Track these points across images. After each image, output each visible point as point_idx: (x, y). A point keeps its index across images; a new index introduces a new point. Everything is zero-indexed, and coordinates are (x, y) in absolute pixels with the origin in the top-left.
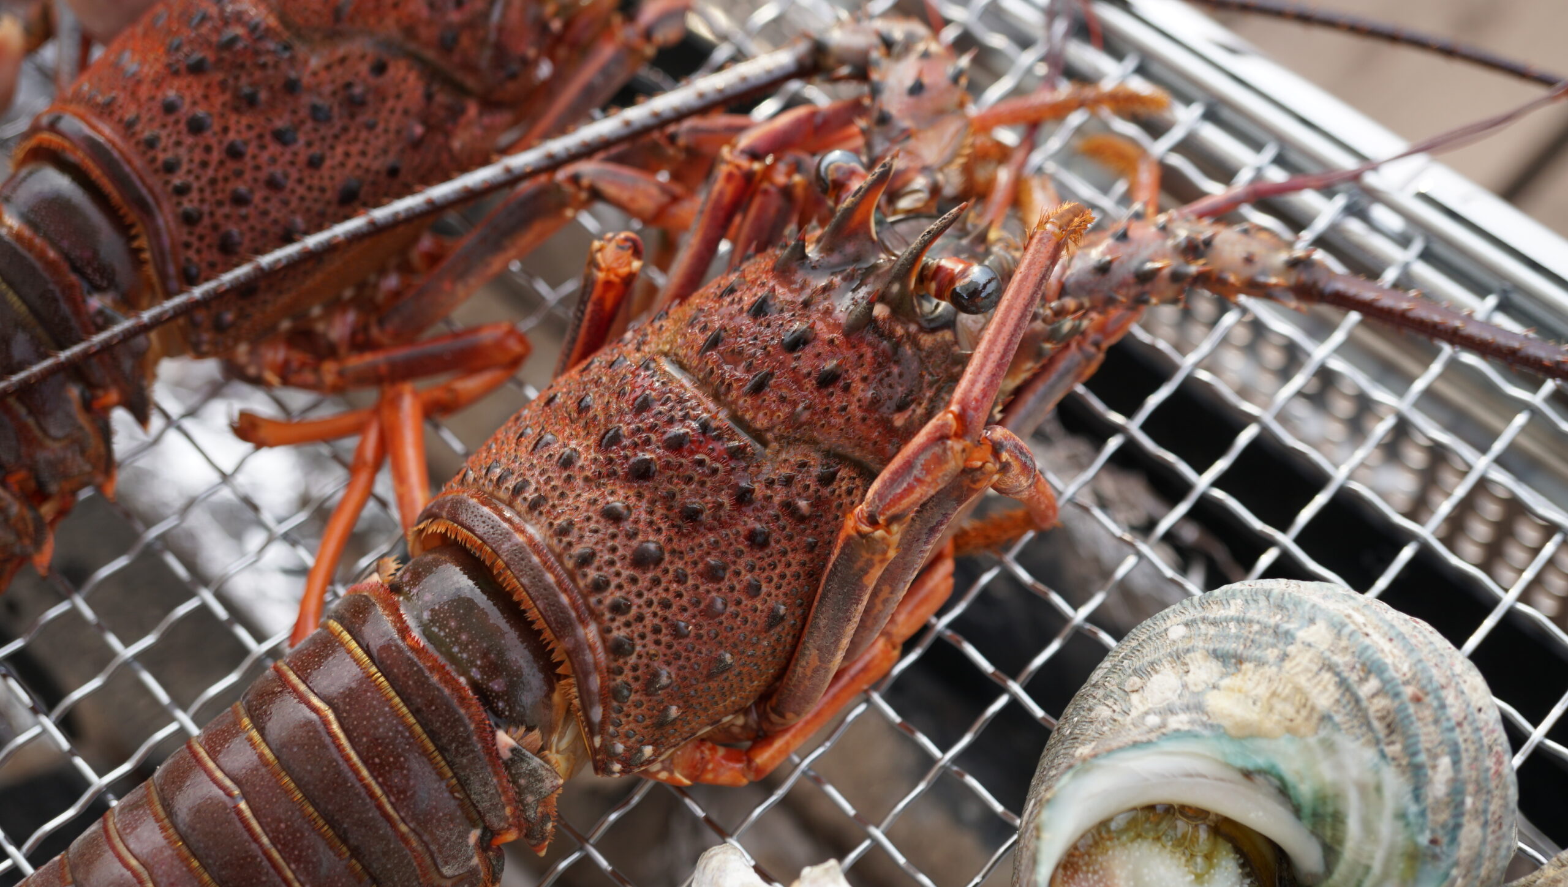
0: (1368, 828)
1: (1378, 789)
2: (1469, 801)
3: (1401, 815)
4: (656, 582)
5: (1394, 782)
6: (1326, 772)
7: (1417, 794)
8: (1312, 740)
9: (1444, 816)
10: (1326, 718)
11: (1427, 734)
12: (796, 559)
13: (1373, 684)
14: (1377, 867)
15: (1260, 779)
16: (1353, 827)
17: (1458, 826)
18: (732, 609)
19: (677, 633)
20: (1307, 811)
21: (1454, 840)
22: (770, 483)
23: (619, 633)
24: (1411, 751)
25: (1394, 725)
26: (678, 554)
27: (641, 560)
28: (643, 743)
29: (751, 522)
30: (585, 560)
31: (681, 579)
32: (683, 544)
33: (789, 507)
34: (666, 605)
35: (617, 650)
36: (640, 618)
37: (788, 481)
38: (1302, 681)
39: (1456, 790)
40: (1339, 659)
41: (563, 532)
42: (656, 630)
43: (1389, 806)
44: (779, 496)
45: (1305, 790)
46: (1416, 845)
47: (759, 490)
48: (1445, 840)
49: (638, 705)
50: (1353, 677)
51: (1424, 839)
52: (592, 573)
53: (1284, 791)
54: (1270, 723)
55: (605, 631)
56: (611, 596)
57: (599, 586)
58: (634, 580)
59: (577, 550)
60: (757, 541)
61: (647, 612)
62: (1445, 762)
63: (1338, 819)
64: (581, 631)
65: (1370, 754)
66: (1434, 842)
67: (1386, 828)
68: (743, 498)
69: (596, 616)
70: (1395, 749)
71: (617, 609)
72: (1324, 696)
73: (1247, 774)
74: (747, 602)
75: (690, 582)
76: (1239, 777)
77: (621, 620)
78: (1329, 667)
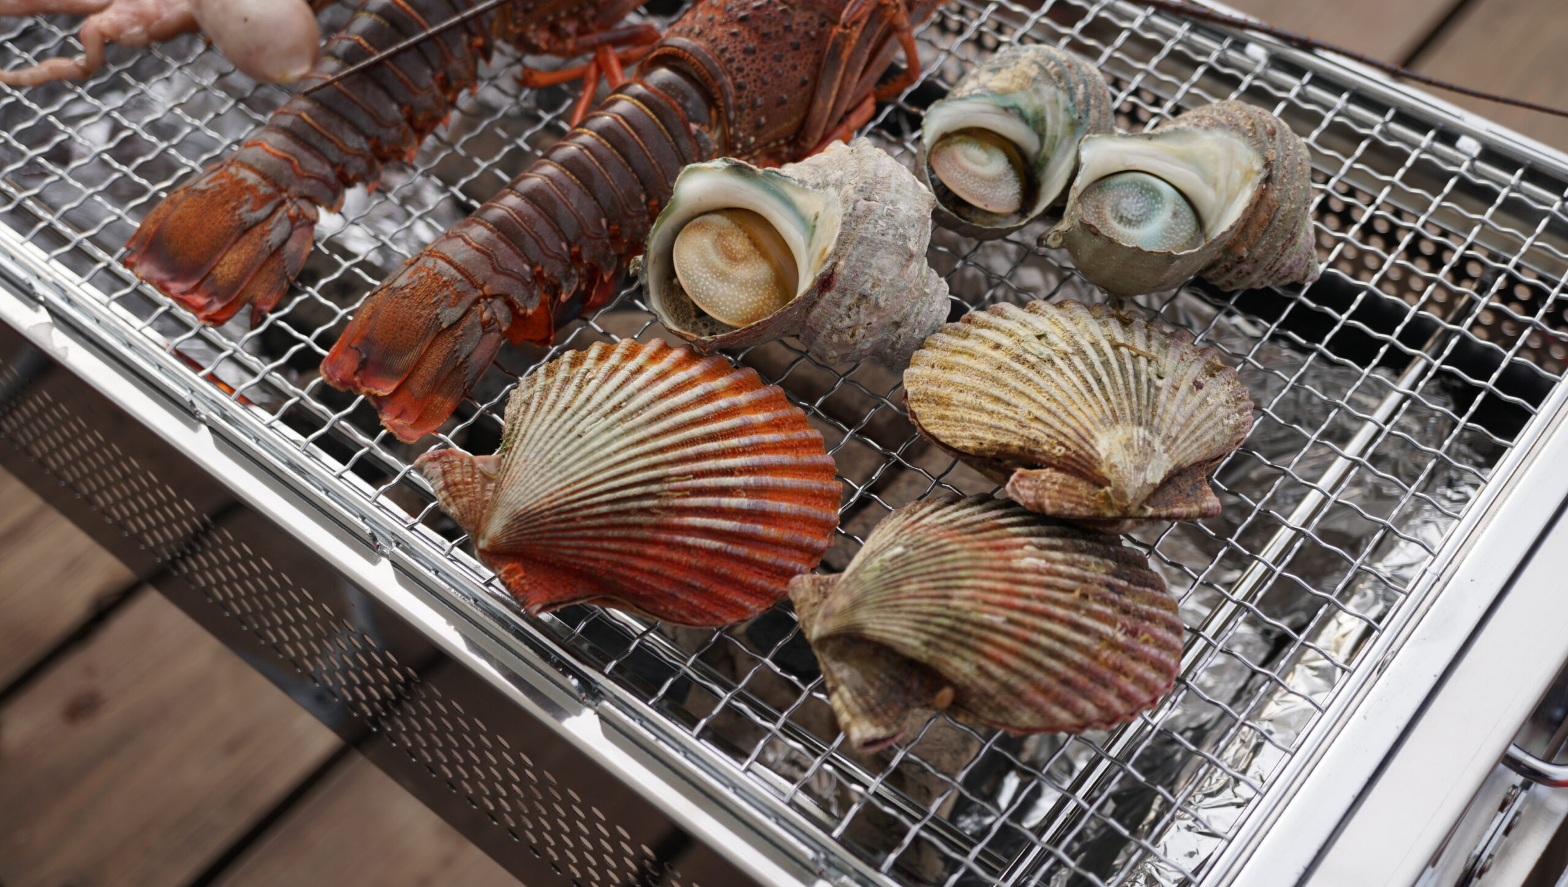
0: (1055, 117)
1: (1057, 101)
2: (1092, 102)
3: (1067, 110)
4: (753, 61)
5: (1063, 97)
6: (1037, 101)
7: (1072, 99)
8: (1030, 90)
9: (1083, 107)
10: (1035, 80)
11: (1073, 78)
12: (811, 57)
13: (1052, 63)
14: (1059, 134)
15: (1011, 111)
16: (1049, 120)
17: (1088, 110)
18: (785, 75)
19: (764, 83)
20: (1031, 121)
21: (1087, 115)
22: (798, 24)
23: (739, 80)
24: (1068, 83)
25: (1060, 76)
26: (762, 50)
27: (747, 51)
28: (750, 135)
29: (791, 38)
30: (723, 51)
31: (764, 60)
32: (764, 47)
33: (807, 33)
34: (758, 70)
35: (740, 87)
36: (748, 75)
37: (806, 24)
38: (1025, 69)
39: (1087, 97)
40: (1039, 59)
41: (713, 41)
42: (755, 81)
43: (1062, 106)
44: (802, 29)
45: (1029, 112)
46: (1073, 119)
47: (794, 27)
48: (1083, 116)
49: (748, 115)
50: (1044, 64)
51: (1076, 116)
52: (727, 55)
53: (1021, 115)
54: (1013, 87)
55: (734, 79)
56: (735, 65)
57: (731, 60)
58: (745, 59)
59: (720, 47)
60: (796, 47)
61: (751, 73)
62: (1081, 87)
63: (1043, 120)
64: (724, 77)
65: (1052, 89)
66: (1080, 117)
67: (1062, 117)
68: (788, 29)
69: (730, 73)
70: (1062, 84)
71: (740, 70)
72: (1034, 72)
73: (1006, 109)
74: (792, 73)
75: (768, 62)
76: (1002, 111)
77: (740, 75)
78: (1035, 62)
